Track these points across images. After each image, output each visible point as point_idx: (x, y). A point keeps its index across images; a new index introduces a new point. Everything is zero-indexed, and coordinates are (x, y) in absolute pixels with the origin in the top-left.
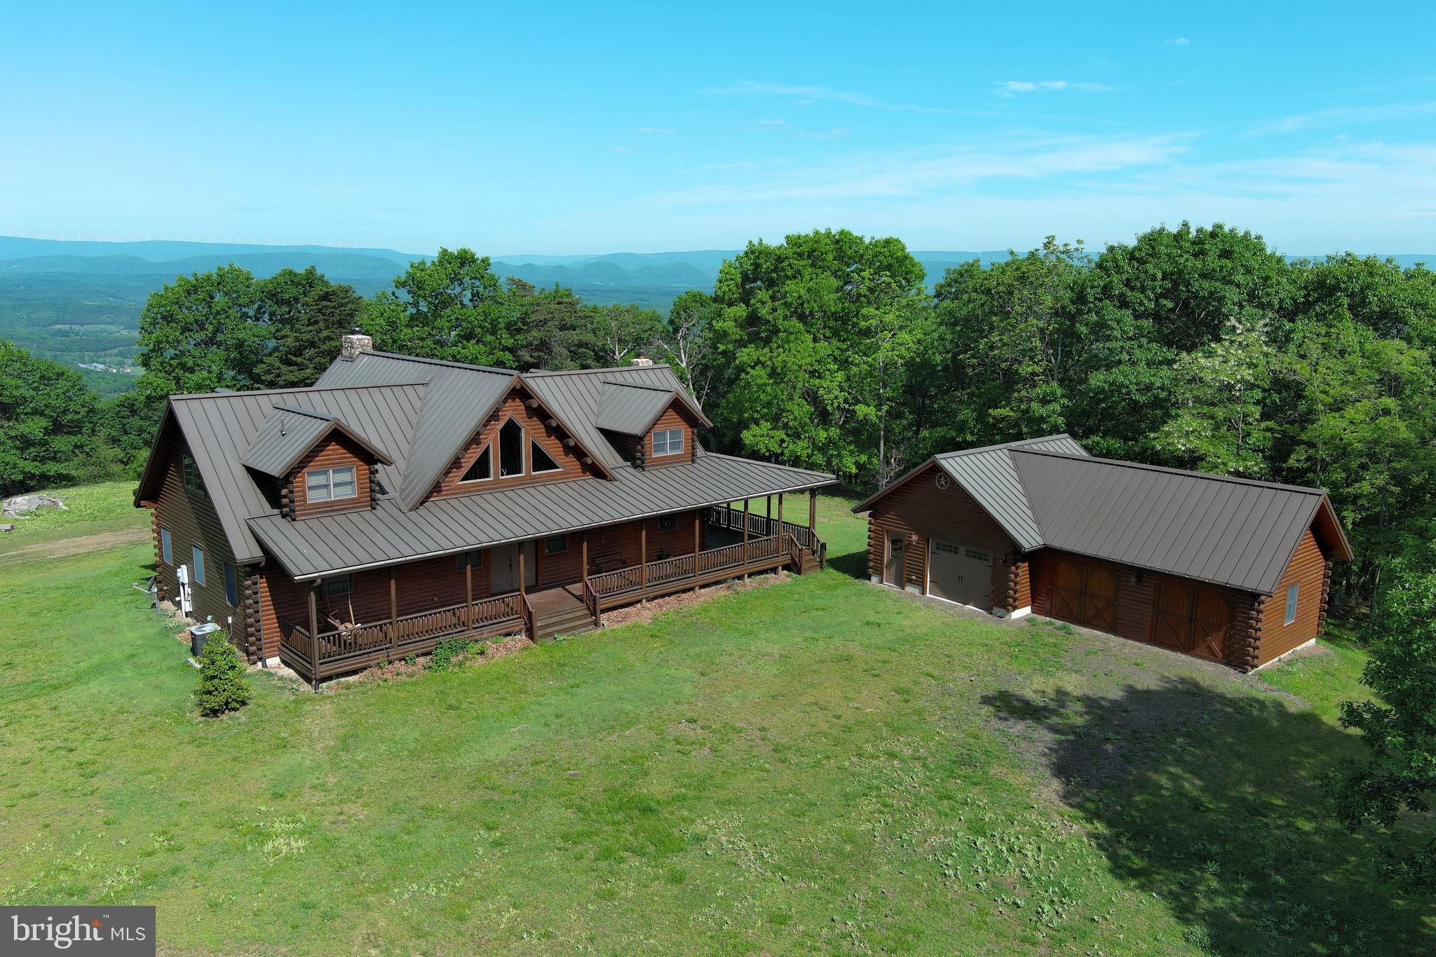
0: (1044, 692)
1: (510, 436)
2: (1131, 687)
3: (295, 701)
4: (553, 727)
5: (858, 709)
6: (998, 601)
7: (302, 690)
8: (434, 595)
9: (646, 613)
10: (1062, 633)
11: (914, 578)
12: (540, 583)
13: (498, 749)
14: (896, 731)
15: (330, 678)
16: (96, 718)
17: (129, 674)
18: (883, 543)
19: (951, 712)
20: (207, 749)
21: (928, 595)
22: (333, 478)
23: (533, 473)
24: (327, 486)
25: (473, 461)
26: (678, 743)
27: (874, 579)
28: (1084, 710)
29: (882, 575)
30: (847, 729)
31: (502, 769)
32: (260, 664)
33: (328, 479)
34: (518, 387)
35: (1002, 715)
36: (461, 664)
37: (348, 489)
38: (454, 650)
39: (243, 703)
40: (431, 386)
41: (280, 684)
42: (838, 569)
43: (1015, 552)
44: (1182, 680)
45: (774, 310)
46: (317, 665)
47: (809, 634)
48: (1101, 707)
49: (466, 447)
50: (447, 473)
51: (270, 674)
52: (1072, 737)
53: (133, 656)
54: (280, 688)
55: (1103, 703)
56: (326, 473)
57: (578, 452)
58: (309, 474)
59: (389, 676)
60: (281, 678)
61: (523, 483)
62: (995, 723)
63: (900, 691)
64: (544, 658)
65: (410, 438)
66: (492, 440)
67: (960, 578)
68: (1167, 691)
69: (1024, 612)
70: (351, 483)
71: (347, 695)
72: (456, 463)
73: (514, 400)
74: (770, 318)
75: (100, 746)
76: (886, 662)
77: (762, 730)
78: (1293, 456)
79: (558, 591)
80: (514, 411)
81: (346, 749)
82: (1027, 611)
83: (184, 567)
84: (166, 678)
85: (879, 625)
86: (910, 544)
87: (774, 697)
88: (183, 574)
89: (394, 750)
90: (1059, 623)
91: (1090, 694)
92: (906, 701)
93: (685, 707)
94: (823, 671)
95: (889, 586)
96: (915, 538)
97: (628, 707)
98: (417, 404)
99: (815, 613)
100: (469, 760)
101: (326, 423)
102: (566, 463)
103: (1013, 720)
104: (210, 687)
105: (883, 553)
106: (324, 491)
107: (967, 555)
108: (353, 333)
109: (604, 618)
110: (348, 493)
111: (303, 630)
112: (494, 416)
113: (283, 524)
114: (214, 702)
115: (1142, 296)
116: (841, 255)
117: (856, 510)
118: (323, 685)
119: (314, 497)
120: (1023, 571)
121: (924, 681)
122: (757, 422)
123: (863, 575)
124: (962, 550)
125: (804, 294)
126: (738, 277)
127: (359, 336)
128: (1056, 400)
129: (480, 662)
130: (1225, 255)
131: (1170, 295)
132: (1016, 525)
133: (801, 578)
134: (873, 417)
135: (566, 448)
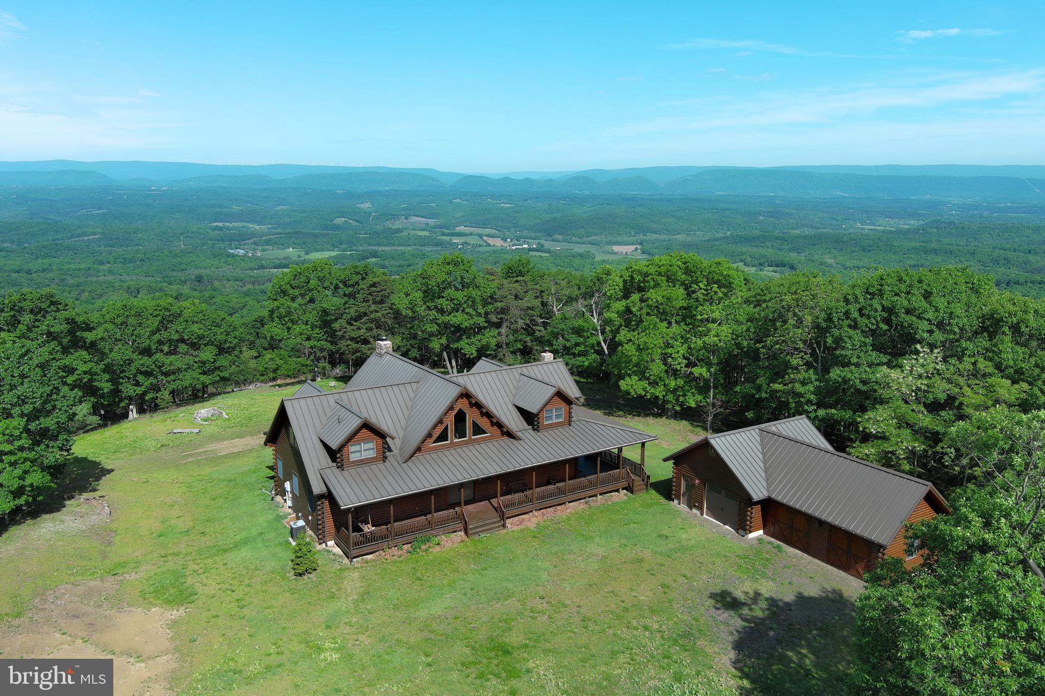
0: (748, 593)
1: (460, 418)
2: (800, 593)
3: (340, 570)
4: (469, 595)
5: (635, 597)
6: (742, 527)
7: (344, 562)
8: (417, 506)
9: (534, 520)
10: (776, 550)
11: (697, 504)
12: (476, 498)
13: (437, 608)
14: (653, 612)
15: (358, 556)
16: (244, 572)
17: (260, 546)
18: (681, 481)
19: (690, 602)
20: (296, 596)
21: (705, 516)
22: (364, 446)
23: (473, 437)
24: (361, 452)
25: (438, 433)
26: (532, 612)
27: (676, 501)
28: (767, 607)
29: (680, 499)
30: (626, 610)
31: (438, 621)
32: (324, 544)
33: (361, 447)
34: (464, 393)
35: (718, 606)
36: (426, 550)
37: (372, 452)
38: (424, 542)
39: (315, 570)
40: (421, 383)
41: (333, 557)
42: (658, 491)
43: (749, 501)
44: (834, 591)
45: (641, 309)
46: (352, 548)
47: (623, 541)
48: (777, 606)
49: (435, 427)
50: (424, 441)
51: (328, 551)
52: (752, 625)
53: (262, 533)
54: (333, 560)
55: (781, 604)
56: (360, 444)
57: (499, 425)
58: (351, 445)
59: (388, 557)
60: (334, 554)
61: (466, 443)
62: (713, 612)
63: (664, 586)
64: (471, 549)
65: (406, 417)
66: (450, 421)
67: (722, 509)
68: (822, 598)
69: (758, 533)
70: (373, 449)
71: (366, 567)
72: (429, 435)
73: (462, 399)
74: (638, 314)
75: (246, 589)
76: (662, 565)
77: (579, 607)
78: (940, 445)
79: (485, 503)
80: (463, 404)
81: (363, 601)
82: (761, 532)
83: (288, 482)
84: (278, 549)
85: (667, 537)
86: (694, 485)
87: (590, 585)
88: (287, 485)
89: (386, 604)
90: (777, 542)
91: (774, 596)
92: (665, 593)
93: (541, 588)
94: (624, 569)
95: (683, 507)
96: (697, 481)
97: (510, 586)
98: (412, 395)
99: (632, 525)
100: (423, 613)
101: (360, 420)
102: (493, 430)
103: (723, 611)
104: (298, 561)
105: (680, 487)
106: (359, 453)
107: (726, 496)
108: (383, 340)
109: (508, 521)
110: (371, 454)
111: (345, 531)
112: (451, 408)
113: (337, 471)
114: (301, 569)
115: (867, 321)
116: (687, 271)
117: (665, 460)
118: (355, 560)
119: (354, 457)
120: (756, 512)
121: (680, 580)
122: (630, 375)
123: (669, 498)
124: (723, 492)
125: (660, 299)
126: (621, 285)
127: (385, 342)
128: (811, 382)
129: (437, 548)
130: (927, 295)
131: (887, 321)
132: (752, 483)
133: (633, 496)
134: (704, 374)
135: (493, 424)
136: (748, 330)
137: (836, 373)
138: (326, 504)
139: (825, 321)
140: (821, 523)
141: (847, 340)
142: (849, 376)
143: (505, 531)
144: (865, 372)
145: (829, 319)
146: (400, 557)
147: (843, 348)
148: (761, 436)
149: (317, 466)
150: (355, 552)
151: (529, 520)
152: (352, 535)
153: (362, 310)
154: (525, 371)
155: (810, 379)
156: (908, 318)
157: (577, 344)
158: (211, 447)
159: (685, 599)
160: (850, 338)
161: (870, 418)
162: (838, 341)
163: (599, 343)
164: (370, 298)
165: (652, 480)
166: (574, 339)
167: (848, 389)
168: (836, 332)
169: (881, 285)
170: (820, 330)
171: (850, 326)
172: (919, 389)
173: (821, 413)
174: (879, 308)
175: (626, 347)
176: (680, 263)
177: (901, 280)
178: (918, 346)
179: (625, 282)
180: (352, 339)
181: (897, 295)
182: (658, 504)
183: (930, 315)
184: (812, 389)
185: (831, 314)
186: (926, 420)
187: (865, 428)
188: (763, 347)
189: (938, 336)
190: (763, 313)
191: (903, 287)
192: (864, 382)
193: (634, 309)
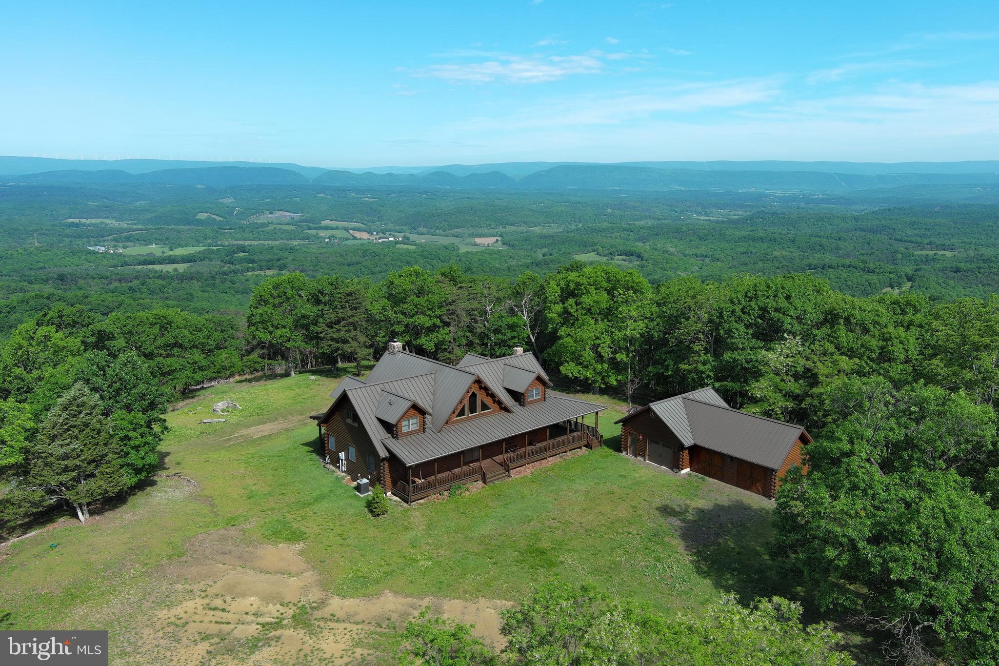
1: (473, 398)
3: (404, 511)
4: (503, 521)
5: (616, 514)
6: (676, 466)
7: (405, 506)
9: (527, 470)
10: (701, 481)
11: (641, 453)
13: (484, 530)
14: (631, 523)
15: (414, 501)
16: (333, 517)
17: (335, 499)
18: (628, 437)
20: (381, 529)
21: (647, 461)
22: (412, 421)
23: (481, 412)
24: (409, 425)
25: (459, 410)
26: (550, 528)
27: (624, 453)
29: (627, 451)
30: (613, 523)
31: (489, 537)
32: (385, 495)
34: (477, 380)
36: (461, 495)
37: (416, 425)
38: (457, 489)
39: (386, 511)
40: (438, 374)
41: (396, 503)
42: (608, 446)
43: (681, 447)
45: (577, 310)
46: (410, 496)
47: (596, 481)
49: (458, 404)
50: (451, 416)
51: (390, 499)
53: (332, 491)
54: (397, 505)
56: (409, 420)
57: (499, 403)
58: (404, 421)
59: (435, 500)
60: (395, 501)
61: (477, 416)
63: (633, 507)
64: (491, 492)
65: (433, 400)
66: (466, 402)
67: (660, 455)
69: (687, 470)
70: (416, 423)
71: (422, 508)
72: (454, 412)
73: (475, 384)
74: (575, 314)
75: (342, 528)
76: (628, 494)
77: (581, 523)
78: (804, 403)
79: (489, 460)
80: (476, 389)
81: (430, 529)
82: (688, 470)
83: (343, 453)
84: (349, 500)
85: (625, 476)
86: (639, 439)
87: (584, 510)
88: (342, 455)
89: (448, 530)
90: (700, 476)
92: (635, 511)
93: (551, 513)
94: (603, 498)
95: (630, 456)
96: (641, 437)
97: (529, 513)
98: (433, 383)
99: (599, 470)
100: (476, 534)
101: (410, 403)
102: (494, 407)
105: (627, 441)
106: (407, 427)
107: (663, 446)
108: (395, 342)
109: (512, 472)
110: (416, 427)
112: (468, 392)
113: (393, 440)
115: (748, 317)
116: (609, 280)
117: (616, 423)
118: (413, 503)
119: (405, 430)
120: (686, 454)
121: (643, 502)
122: (568, 362)
123: (619, 450)
124: (661, 443)
125: (592, 304)
126: (559, 291)
127: (397, 343)
128: (709, 363)
129: (467, 493)
130: (788, 298)
131: (761, 317)
132: (682, 435)
133: (592, 451)
134: (625, 359)
135: (494, 401)
136: (658, 325)
137: (728, 355)
138: (387, 465)
139: (718, 318)
140: (732, 458)
141: (735, 331)
142: (738, 357)
143: (510, 479)
144: (748, 354)
145: (721, 316)
146: (443, 500)
147: (732, 338)
148: (684, 402)
149: (379, 437)
150: (412, 498)
151: (525, 471)
152: (411, 485)
153: (341, 315)
154: (507, 362)
155: (708, 360)
156: (777, 314)
157: (513, 338)
158: (243, 432)
159: (650, 515)
160: (737, 330)
161: (755, 387)
162: (729, 332)
163: (529, 337)
164: (347, 305)
165: (604, 438)
166: (510, 334)
167: (737, 366)
168: (727, 326)
169: (756, 291)
170: (715, 324)
171: (736, 321)
172: (788, 365)
173: (717, 385)
174: (757, 308)
175: (566, 340)
176: (603, 274)
177: (768, 287)
178: (785, 335)
179: (562, 289)
180: (333, 339)
181: (768, 298)
182: (611, 455)
183: (792, 312)
184: (710, 367)
185: (722, 312)
186: (792, 386)
187: (752, 394)
188: (672, 337)
189: (797, 327)
190: (669, 311)
191: (771, 292)
192: (748, 362)
193: (572, 311)
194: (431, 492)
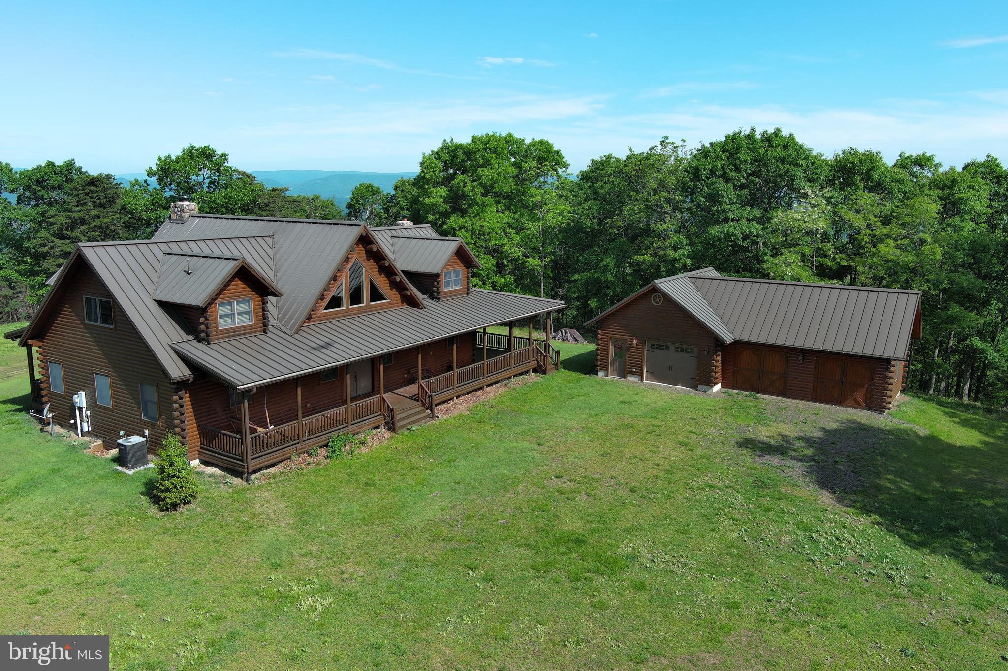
0: (773, 436)
2: (823, 428)
3: (235, 492)
4: (460, 491)
5: (665, 458)
6: (703, 381)
7: (235, 483)
8: (307, 402)
11: (633, 370)
13: (431, 511)
14: (701, 470)
15: (258, 471)
17: (65, 485)
18: (608, 347)
19: (725, 454)
20: (184, 537)
21: (645, 381)
22: (237, 308)
23: (371, 303)
24: (232, 315)
25: (331, 295)
26: (562, 493)
27: (601, 374)
28: (807, 445)
29: (607, 370)
30: (670, 472)
31: (446, 525)
33: (233, 309)
34: (364, 235)
35: (759, 453)
36: (352, 453)
37: (247, 317)
38: (341, 443)
39: (194, 499)
40: (277, 238)
41: (213, 480)
45: (473, 189)
46: (249, 460)
47: (589, 412)
48: (816, 443)
49: (328, 286)
50: (317, 303)
51: (200, 474)
52: (813, 463)
53: (57, 470)
54: (215, 483)
55: (816, 440)
58: (221, 305)
59: (301, 467)
60: (211, 476)
61: (364, 311)
62: (758, 459)
63: (683, 444)
64: (412, 443)
66: (345, 278)
67: (671, 368)
68: (847, 429)
69: (717, 388)
70: (248, 312)
72: (322, 296)
73: (360, 245)
75: (80, 545)
76: (657, 426)
80: (359, 254)
81: (306, 523)
82: (720, 386)
83: (83, 394)
84: (102, 486)
85: (631, 403)
87: (603, 456)
88: (81, 399)
89: (348, 520)
90: (745, 392)
91: (803, 435)
92: (691, 450)
93: (546, 468)
95: (612, 377)
96: (635, 341)
97: (504, 472)
99: (580, 398)
100: (415, 521)
102: (391, 295)
103: (768, 456)
105: (608, 355)
106: (229, 319)
109: (438, 411)
110: (248, 320)
111: (232, 434)
112: (347, 260)
113: (201, 346)
118: (253, 477)
119: (224, 324)
120: (720, 359)
123: (591, 372)
124: (672, 347)
127: (188, 203)
129: (364, 450)
131: (756, 174)
137: (715, 231)
138: (187, 399)
143: (435, 422)
146: (319, 464)
149: (165, 340)
150: (252, 464)
151: (456, 408)
152: (249, 436)
159: (720, 452)
165: (563, 356)
182: (582, 379)
192: (745, 238)
193: (465, 192)
194: (292, 451)
